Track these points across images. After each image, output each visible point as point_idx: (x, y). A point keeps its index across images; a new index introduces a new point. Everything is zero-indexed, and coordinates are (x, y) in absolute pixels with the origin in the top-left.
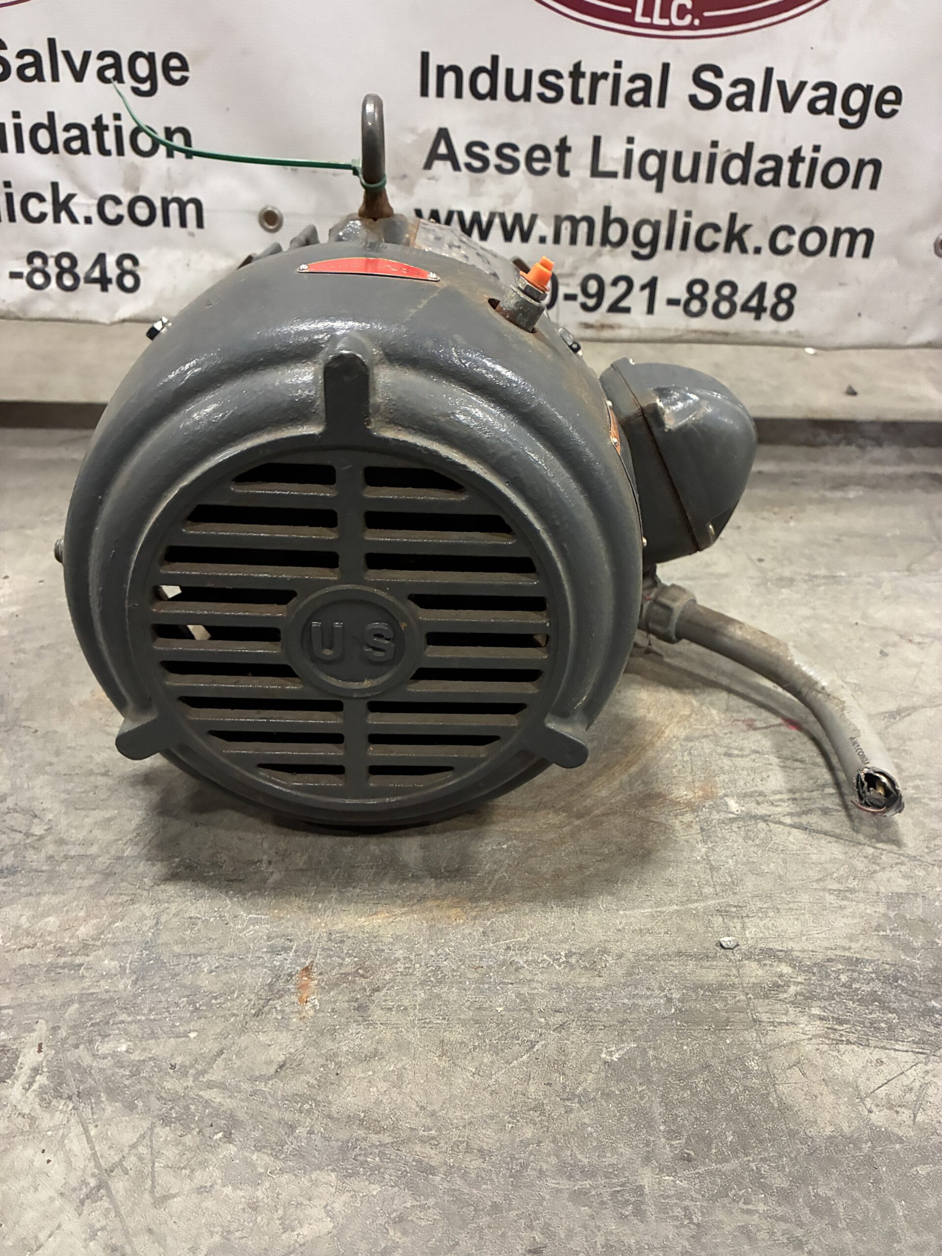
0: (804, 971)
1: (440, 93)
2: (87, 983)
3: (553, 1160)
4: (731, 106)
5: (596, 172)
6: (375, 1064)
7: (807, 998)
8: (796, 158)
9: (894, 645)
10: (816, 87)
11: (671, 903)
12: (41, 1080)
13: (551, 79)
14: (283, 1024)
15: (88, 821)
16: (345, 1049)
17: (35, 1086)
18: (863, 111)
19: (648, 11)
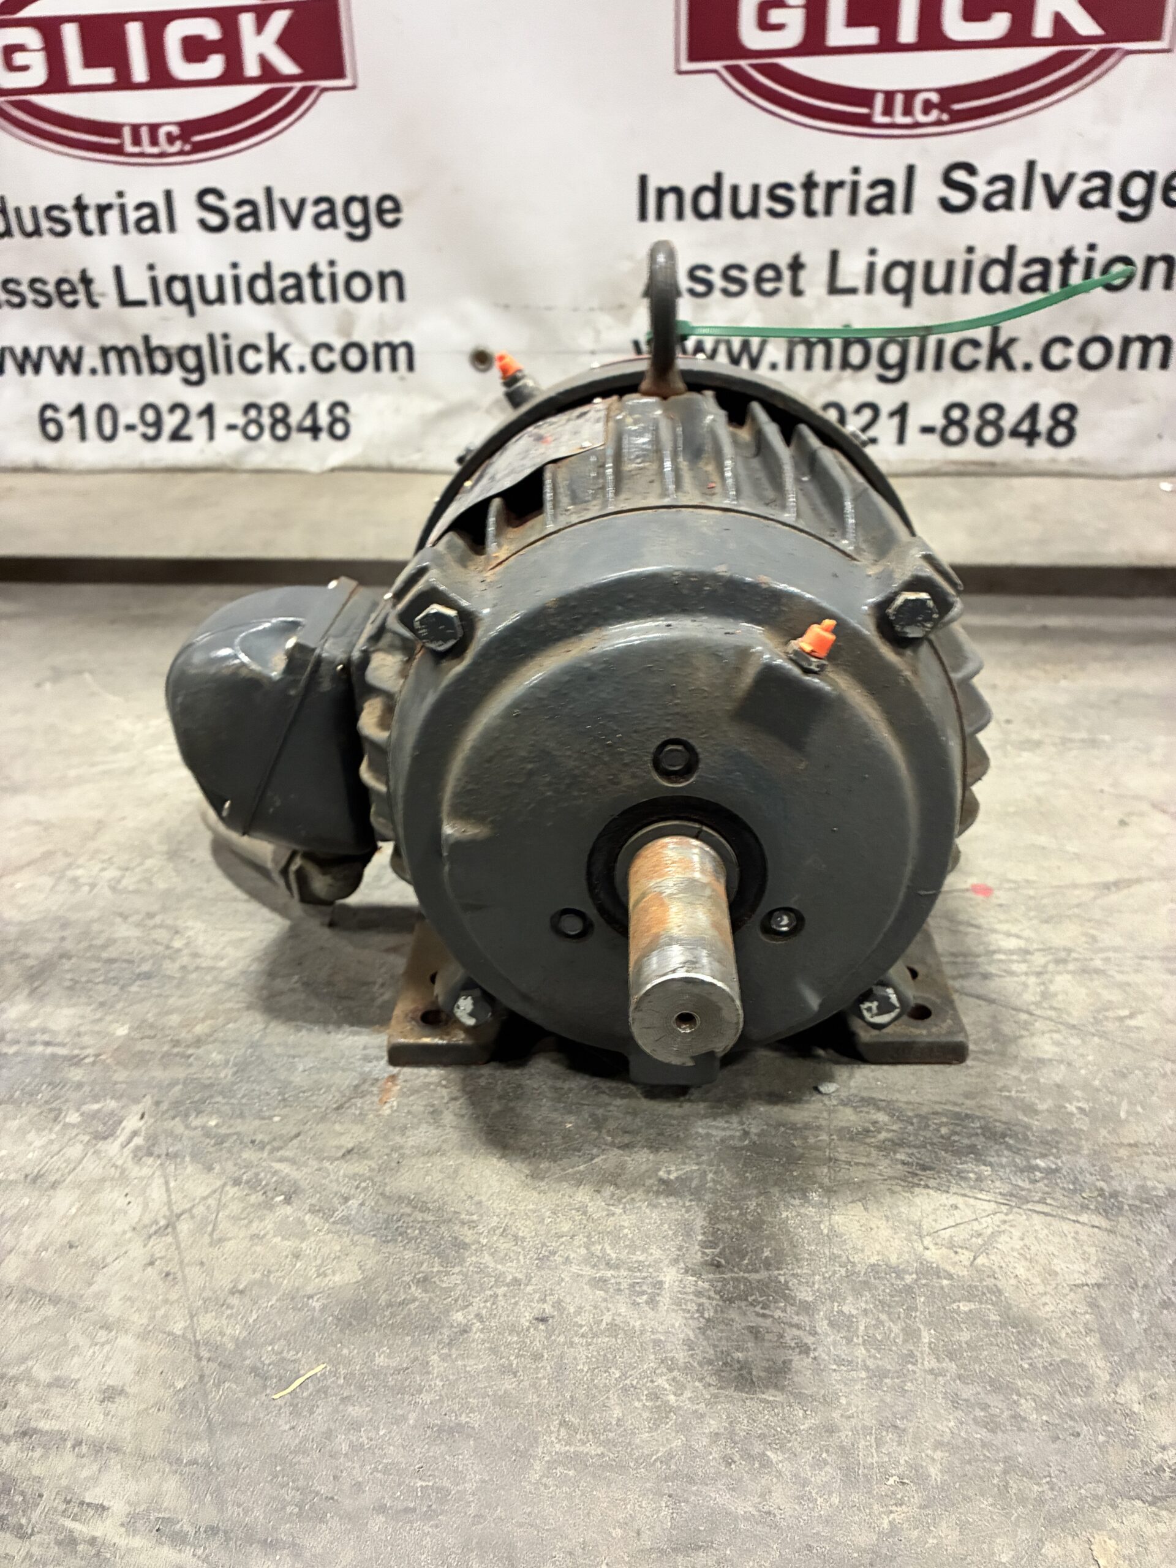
0: (902, 1121)
2: (192, 1070)
3: (583, 1251)
4: (988, 206)
5: (834, 289)
6: (436, 1159)
7: (895, 1144)
8: (1068, 259)
10: (1088, 178)
13: (781, 192)
14: (361, 1118)
16: (410, 1143)
17: (131, 1145)
18: (1147, 201)
19: (888, 110)
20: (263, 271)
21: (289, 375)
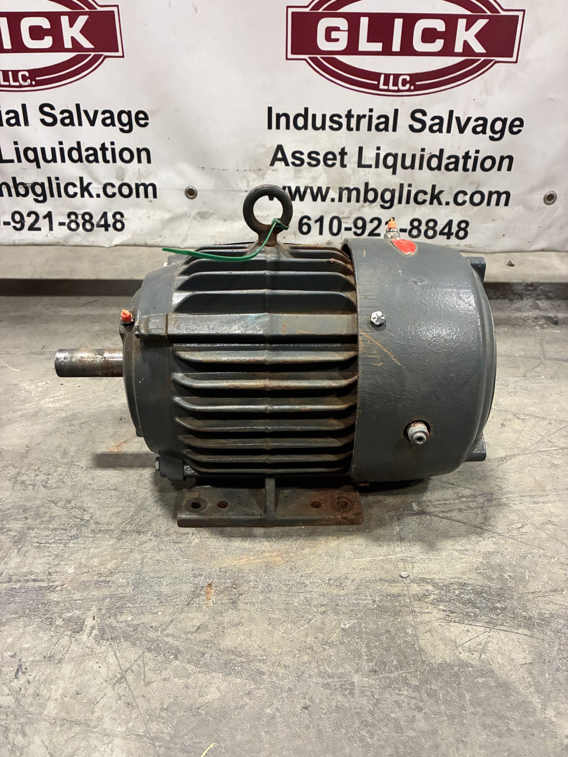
0: (438, 589)
1: (278, 127)
2: (113, 589)
3: (316, 670)
4: (431, 130)
5: (360, 165)
6: (240, 628)
7: (438, 601)
8: (467, 157)
9: (510, 420)
10: (477, 120)
11: (380, 555)
12: (95, 632)
13: (336, 118)
14: (199, 609)
15: (109, 513)
16: (226, 620)
17: (93, 635)
18: (502, 131)
19: (386, 83)
20: (76, 146)
21: (92, 199)
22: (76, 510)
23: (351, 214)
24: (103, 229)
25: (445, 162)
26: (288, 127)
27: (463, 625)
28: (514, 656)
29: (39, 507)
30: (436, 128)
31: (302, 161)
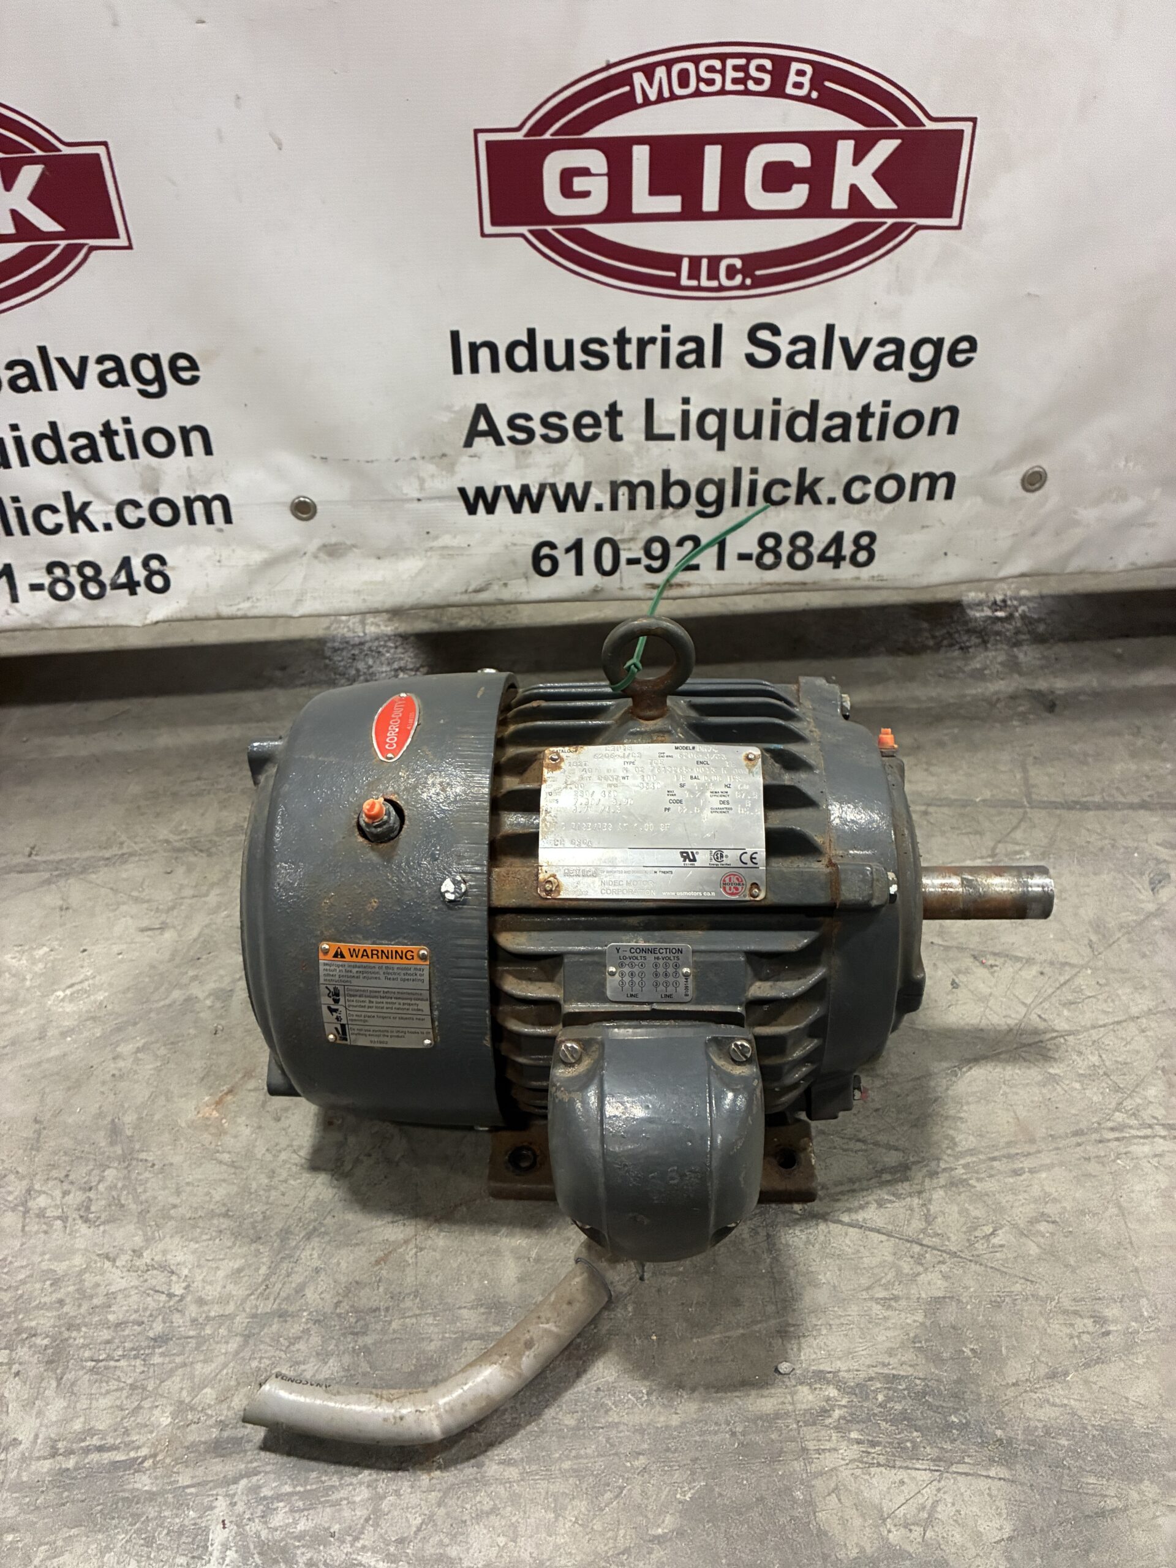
0: (848, 1393)
1: (475, 369)
4: (791, 362)
5: (650, 435)
6: (494, 1519)
7: (848, 1421)
8: (865, 414)
10: (882, 344)
11: (738, 1326)
12: (231, 1555)
13: (594, 347)
15: (221, 1274)
18: (935, 363)
19: (694, 274)
20: (48, 432)
21: (94, 534)
22: (155, 1272)
23: (638, 532)
24: (126, 591)
25: (822, 424)
26: (495, 368)
27: (893, 1471)
28: (983, 1526)
29: (82, 1272)
30: (800, 359)
31: (531, 433)
